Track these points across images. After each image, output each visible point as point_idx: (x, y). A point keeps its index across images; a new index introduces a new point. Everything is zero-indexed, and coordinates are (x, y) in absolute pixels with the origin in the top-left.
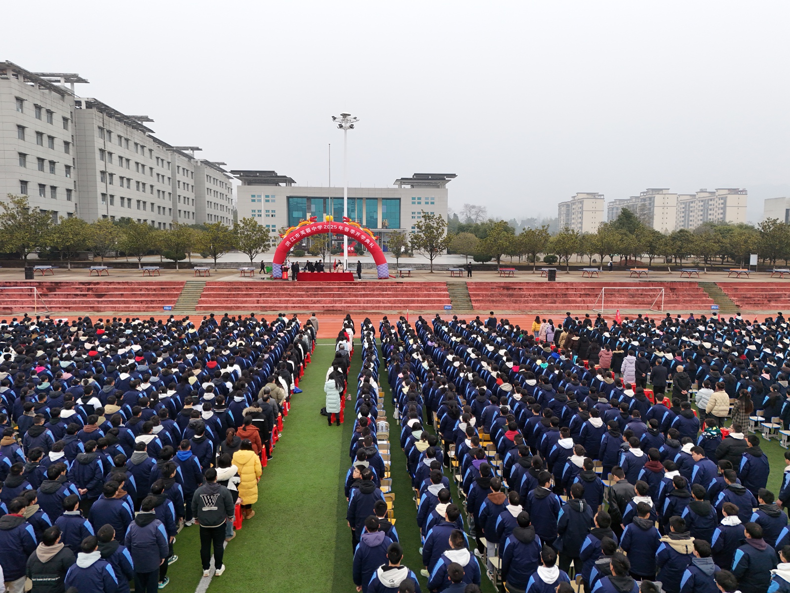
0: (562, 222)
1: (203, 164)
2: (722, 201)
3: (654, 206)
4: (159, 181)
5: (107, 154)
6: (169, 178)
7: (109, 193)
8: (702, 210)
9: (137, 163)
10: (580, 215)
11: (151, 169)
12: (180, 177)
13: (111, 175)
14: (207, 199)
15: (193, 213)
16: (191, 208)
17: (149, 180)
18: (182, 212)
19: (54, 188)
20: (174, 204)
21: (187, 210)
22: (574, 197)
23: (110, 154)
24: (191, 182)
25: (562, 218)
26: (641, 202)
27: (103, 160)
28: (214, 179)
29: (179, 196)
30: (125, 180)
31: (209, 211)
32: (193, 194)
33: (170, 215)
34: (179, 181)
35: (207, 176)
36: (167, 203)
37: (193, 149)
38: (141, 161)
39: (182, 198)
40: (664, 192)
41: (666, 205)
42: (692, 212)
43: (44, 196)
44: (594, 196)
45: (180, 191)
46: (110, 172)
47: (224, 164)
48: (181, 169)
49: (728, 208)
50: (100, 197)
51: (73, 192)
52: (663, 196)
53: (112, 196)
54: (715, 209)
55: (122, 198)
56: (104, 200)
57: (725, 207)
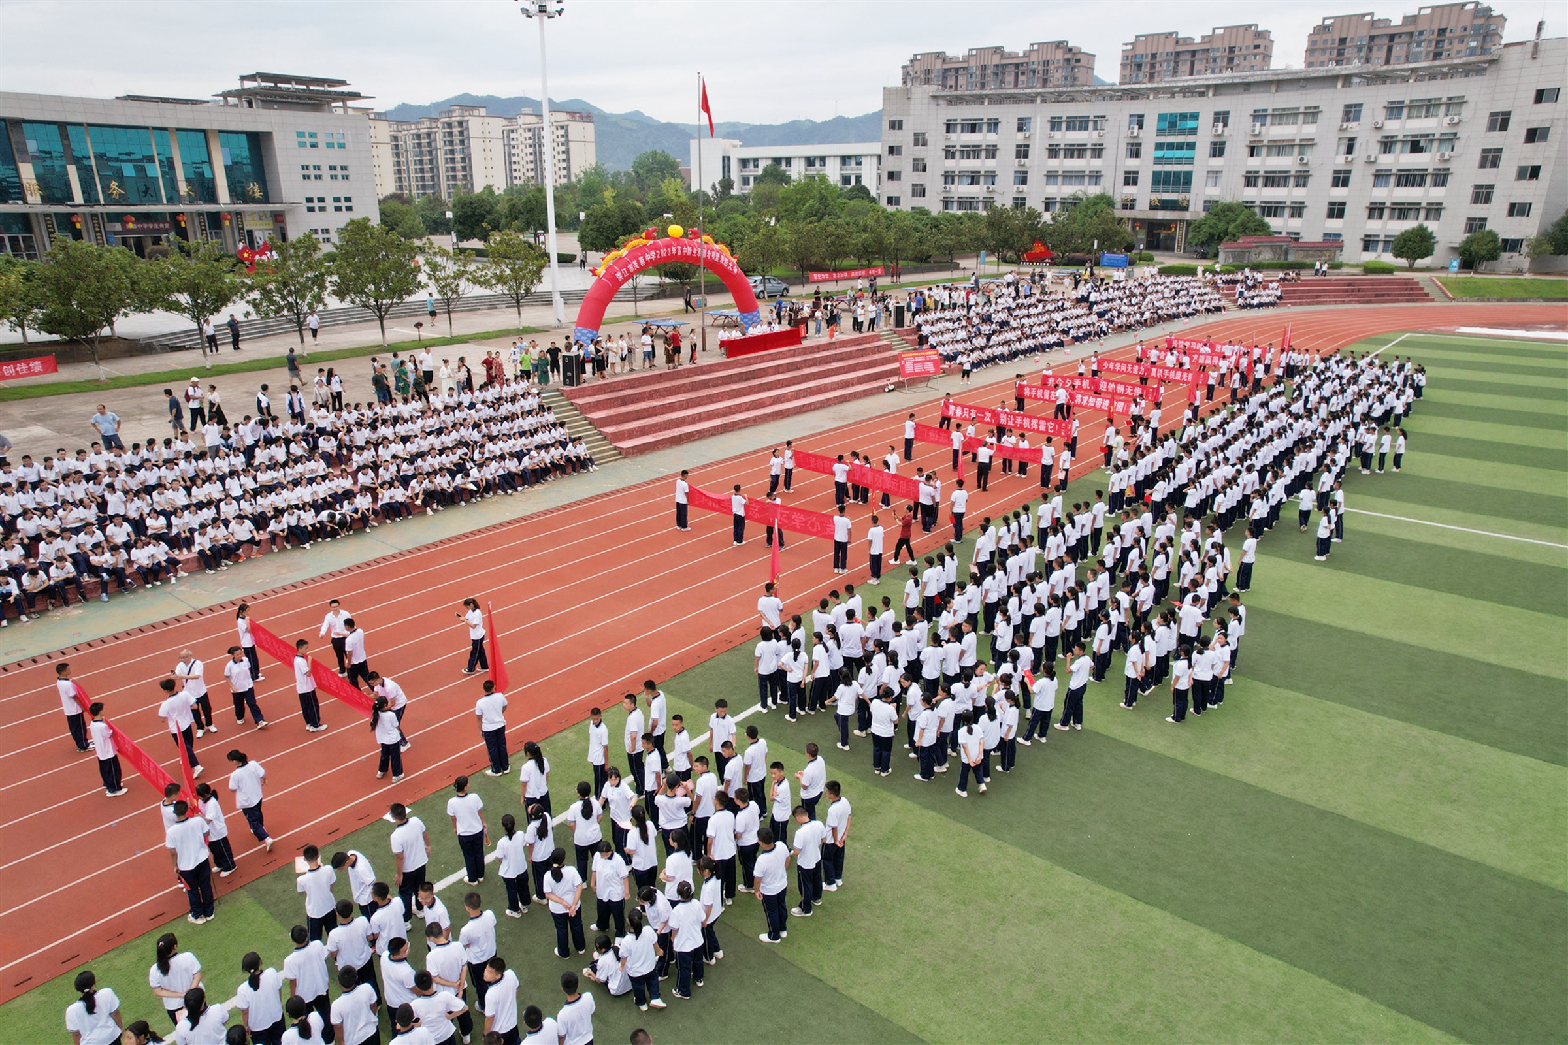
2: (563, 132)
3: (469, 138)
41: (488, 135)
49: (571, 144)
54: (552, 145)
57: (567, 141)
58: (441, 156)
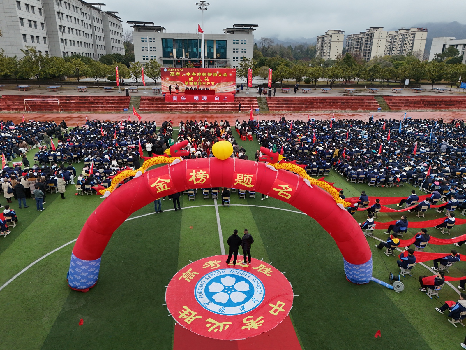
0: (319, 49)
1: (107, 14)
2: (413, 36)
3: (373, 39)
4: (85, 28)
5: (61, 14)
6: (90, 25)
7: (64, 38)
8: (401, 41)
9: (75, 18)
10: (329, 45)
11: (82, 21)
12: (96, 24)
13: (64, 27)
14: (111, 37)
15: (104, 46)
16: (102, 43)
17: (82, 28)
18: (99, 46)
19: (37, 37)
20: (94, 42)
21: (101, 45)
22: (327, 32)
23: (62, 14)
24: (101, 26)
25: (319, 46)
26: (366, 36)
27: (59, 18)
28: (113, 23)
29: (96, 36)
30: (70, 29)
31: (113, 44)
32: (103, 34)
33: (93, 48)
34: (95, 27)
35: (110, 22)
36: (90, 41)
37: (100, 4)
38: (77, 17)
39: (98, 37)
40: (380, 29)
41: (380, 38)
42: (395, 42)
43: (34, 43)
44: (338, 32)
45: (97, 33)
46: (63, 26)
47: (117, 13)
48: (95, 18)
50: (60, 41)
51: (46, 38)
52: (379, 32)
53: (66, 40)
54: (408, 41)
55: (70, 41)
56: (62, 43)
57: (414, 39)
58: (363, 46)
